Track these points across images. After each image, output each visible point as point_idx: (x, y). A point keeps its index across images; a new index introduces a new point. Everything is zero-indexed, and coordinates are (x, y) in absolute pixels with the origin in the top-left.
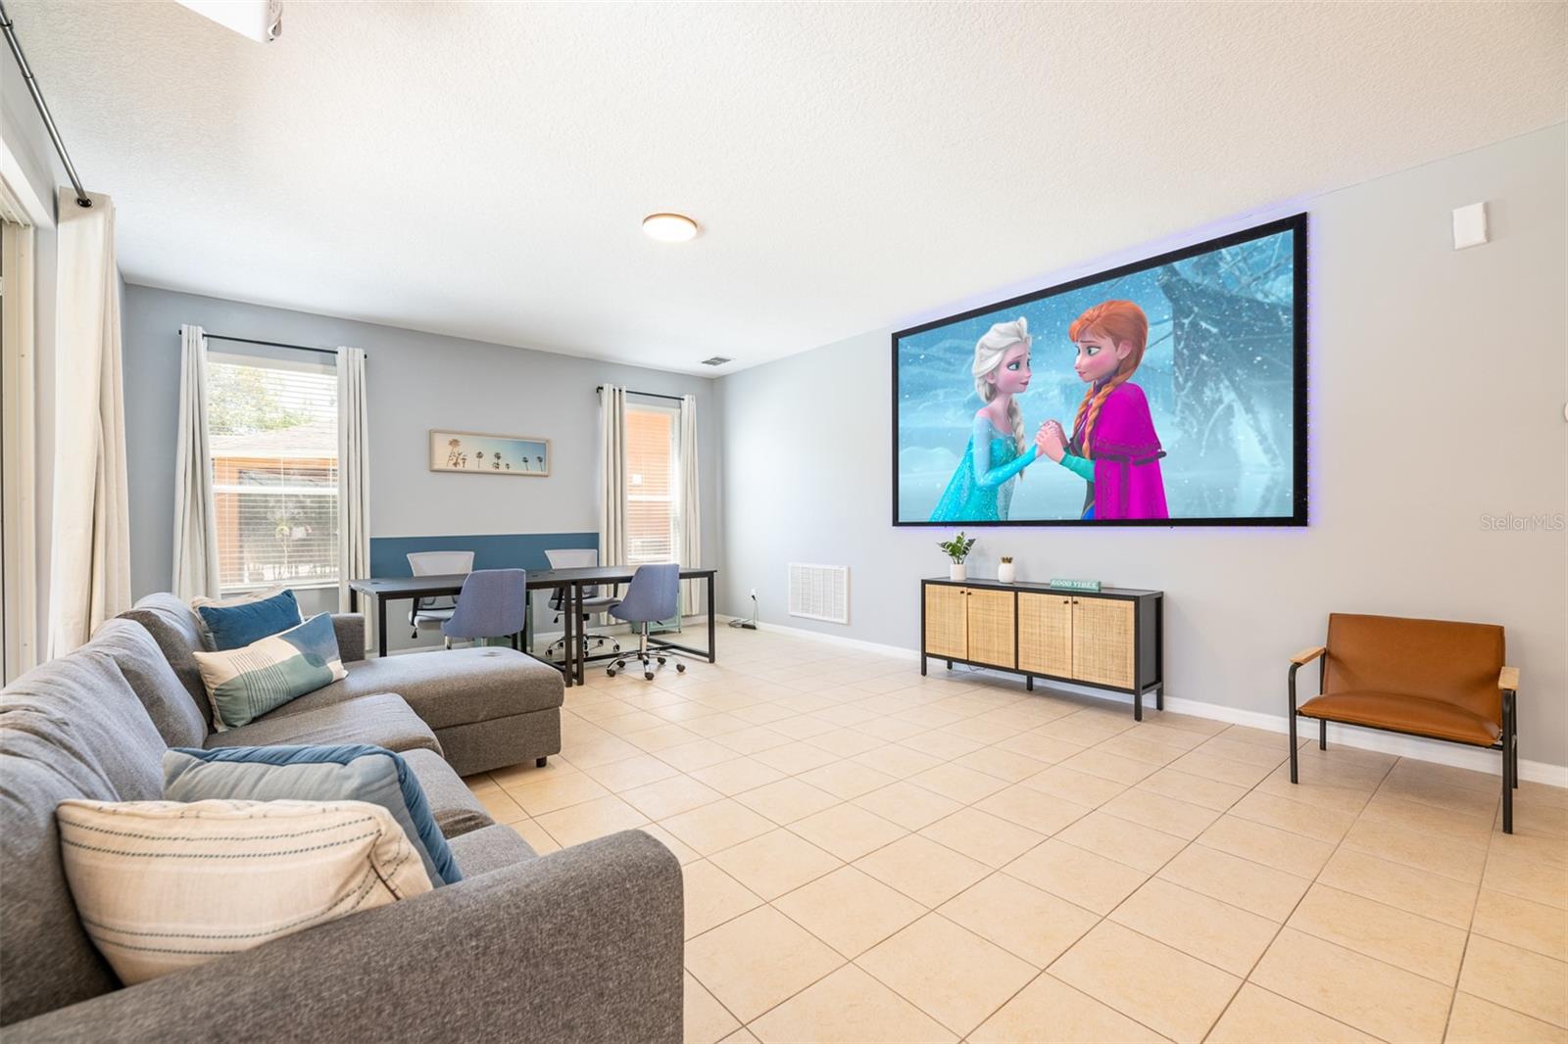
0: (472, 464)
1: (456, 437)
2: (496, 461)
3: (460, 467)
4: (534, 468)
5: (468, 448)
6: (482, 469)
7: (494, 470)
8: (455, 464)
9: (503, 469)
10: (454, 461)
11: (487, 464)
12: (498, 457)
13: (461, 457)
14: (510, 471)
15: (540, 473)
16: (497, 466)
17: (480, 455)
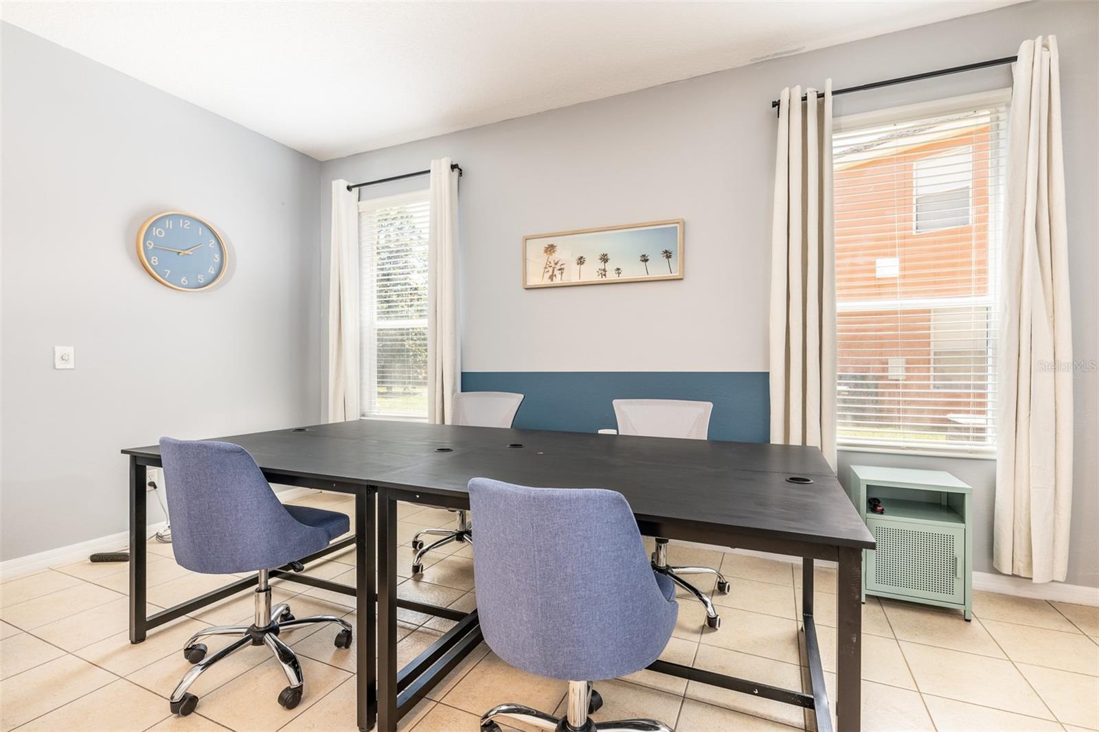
0: (573, 275)
1: (551, 241)
2: (602, 266)
3: (557, 281)
4: (659, 268)
5: (565, 253)
6: (584, 279)
7: (599, 279)
8: (551, 278)
9: (611, 276)
10: (550, 273)
11: (590, 272)
12: (605, 259)
13: (558, 267)
14: (623, 277)
15: (667, 275)
16: (604, 272)
17: (581, 261)
